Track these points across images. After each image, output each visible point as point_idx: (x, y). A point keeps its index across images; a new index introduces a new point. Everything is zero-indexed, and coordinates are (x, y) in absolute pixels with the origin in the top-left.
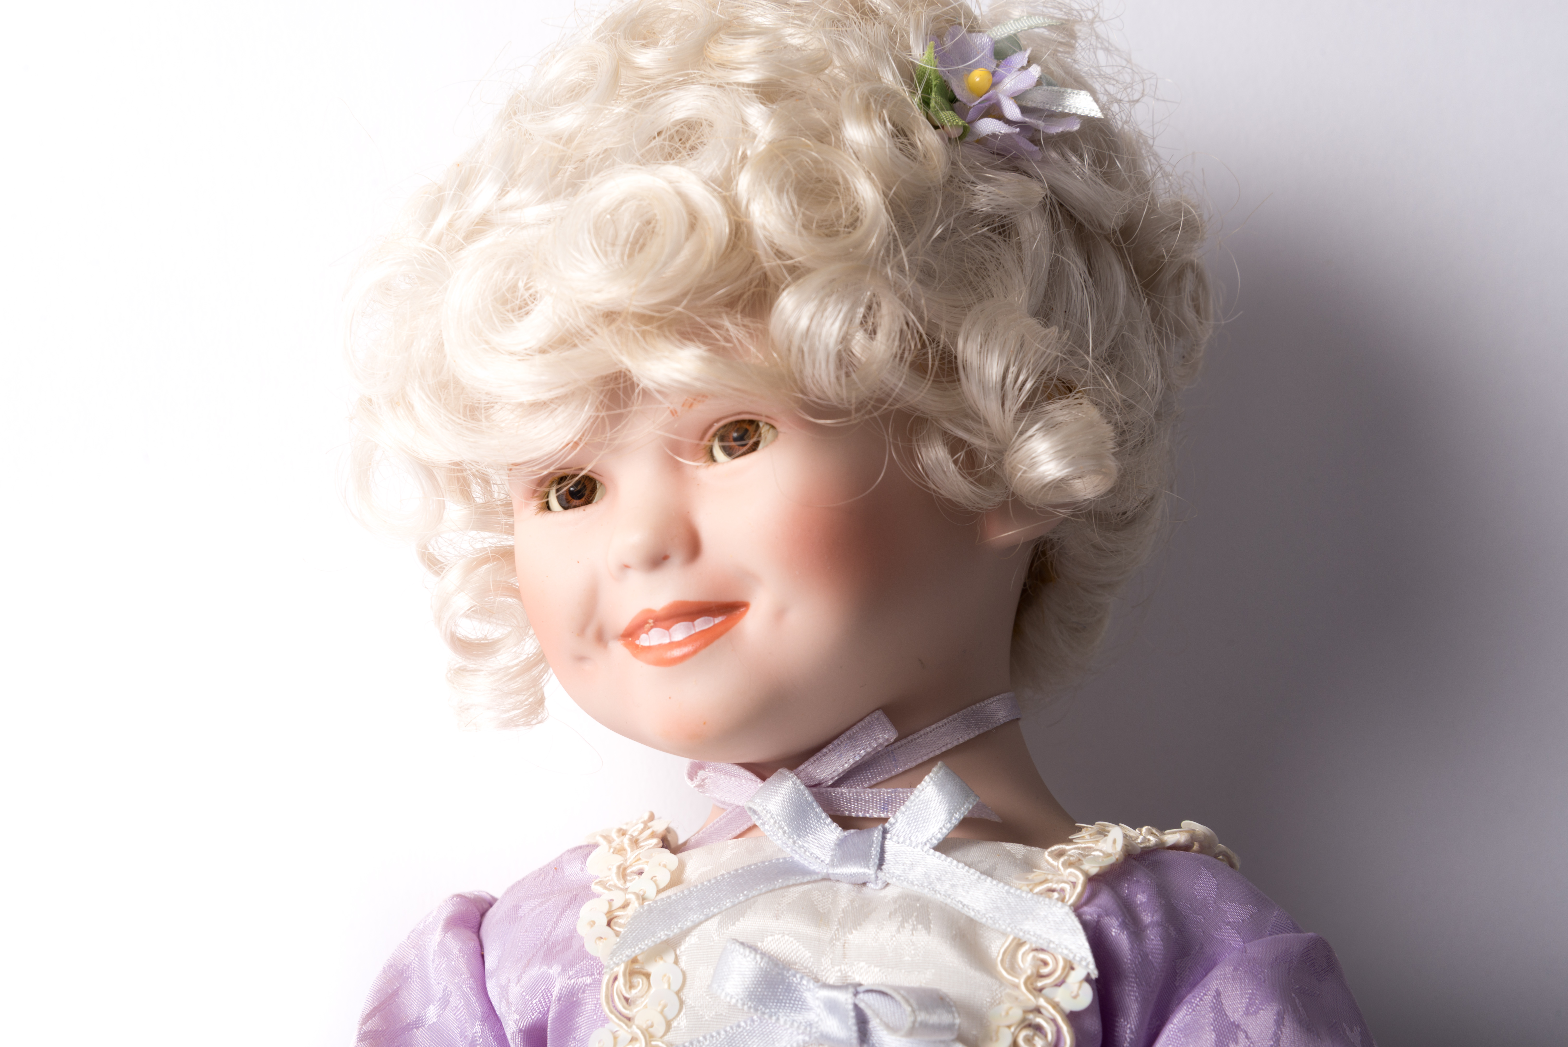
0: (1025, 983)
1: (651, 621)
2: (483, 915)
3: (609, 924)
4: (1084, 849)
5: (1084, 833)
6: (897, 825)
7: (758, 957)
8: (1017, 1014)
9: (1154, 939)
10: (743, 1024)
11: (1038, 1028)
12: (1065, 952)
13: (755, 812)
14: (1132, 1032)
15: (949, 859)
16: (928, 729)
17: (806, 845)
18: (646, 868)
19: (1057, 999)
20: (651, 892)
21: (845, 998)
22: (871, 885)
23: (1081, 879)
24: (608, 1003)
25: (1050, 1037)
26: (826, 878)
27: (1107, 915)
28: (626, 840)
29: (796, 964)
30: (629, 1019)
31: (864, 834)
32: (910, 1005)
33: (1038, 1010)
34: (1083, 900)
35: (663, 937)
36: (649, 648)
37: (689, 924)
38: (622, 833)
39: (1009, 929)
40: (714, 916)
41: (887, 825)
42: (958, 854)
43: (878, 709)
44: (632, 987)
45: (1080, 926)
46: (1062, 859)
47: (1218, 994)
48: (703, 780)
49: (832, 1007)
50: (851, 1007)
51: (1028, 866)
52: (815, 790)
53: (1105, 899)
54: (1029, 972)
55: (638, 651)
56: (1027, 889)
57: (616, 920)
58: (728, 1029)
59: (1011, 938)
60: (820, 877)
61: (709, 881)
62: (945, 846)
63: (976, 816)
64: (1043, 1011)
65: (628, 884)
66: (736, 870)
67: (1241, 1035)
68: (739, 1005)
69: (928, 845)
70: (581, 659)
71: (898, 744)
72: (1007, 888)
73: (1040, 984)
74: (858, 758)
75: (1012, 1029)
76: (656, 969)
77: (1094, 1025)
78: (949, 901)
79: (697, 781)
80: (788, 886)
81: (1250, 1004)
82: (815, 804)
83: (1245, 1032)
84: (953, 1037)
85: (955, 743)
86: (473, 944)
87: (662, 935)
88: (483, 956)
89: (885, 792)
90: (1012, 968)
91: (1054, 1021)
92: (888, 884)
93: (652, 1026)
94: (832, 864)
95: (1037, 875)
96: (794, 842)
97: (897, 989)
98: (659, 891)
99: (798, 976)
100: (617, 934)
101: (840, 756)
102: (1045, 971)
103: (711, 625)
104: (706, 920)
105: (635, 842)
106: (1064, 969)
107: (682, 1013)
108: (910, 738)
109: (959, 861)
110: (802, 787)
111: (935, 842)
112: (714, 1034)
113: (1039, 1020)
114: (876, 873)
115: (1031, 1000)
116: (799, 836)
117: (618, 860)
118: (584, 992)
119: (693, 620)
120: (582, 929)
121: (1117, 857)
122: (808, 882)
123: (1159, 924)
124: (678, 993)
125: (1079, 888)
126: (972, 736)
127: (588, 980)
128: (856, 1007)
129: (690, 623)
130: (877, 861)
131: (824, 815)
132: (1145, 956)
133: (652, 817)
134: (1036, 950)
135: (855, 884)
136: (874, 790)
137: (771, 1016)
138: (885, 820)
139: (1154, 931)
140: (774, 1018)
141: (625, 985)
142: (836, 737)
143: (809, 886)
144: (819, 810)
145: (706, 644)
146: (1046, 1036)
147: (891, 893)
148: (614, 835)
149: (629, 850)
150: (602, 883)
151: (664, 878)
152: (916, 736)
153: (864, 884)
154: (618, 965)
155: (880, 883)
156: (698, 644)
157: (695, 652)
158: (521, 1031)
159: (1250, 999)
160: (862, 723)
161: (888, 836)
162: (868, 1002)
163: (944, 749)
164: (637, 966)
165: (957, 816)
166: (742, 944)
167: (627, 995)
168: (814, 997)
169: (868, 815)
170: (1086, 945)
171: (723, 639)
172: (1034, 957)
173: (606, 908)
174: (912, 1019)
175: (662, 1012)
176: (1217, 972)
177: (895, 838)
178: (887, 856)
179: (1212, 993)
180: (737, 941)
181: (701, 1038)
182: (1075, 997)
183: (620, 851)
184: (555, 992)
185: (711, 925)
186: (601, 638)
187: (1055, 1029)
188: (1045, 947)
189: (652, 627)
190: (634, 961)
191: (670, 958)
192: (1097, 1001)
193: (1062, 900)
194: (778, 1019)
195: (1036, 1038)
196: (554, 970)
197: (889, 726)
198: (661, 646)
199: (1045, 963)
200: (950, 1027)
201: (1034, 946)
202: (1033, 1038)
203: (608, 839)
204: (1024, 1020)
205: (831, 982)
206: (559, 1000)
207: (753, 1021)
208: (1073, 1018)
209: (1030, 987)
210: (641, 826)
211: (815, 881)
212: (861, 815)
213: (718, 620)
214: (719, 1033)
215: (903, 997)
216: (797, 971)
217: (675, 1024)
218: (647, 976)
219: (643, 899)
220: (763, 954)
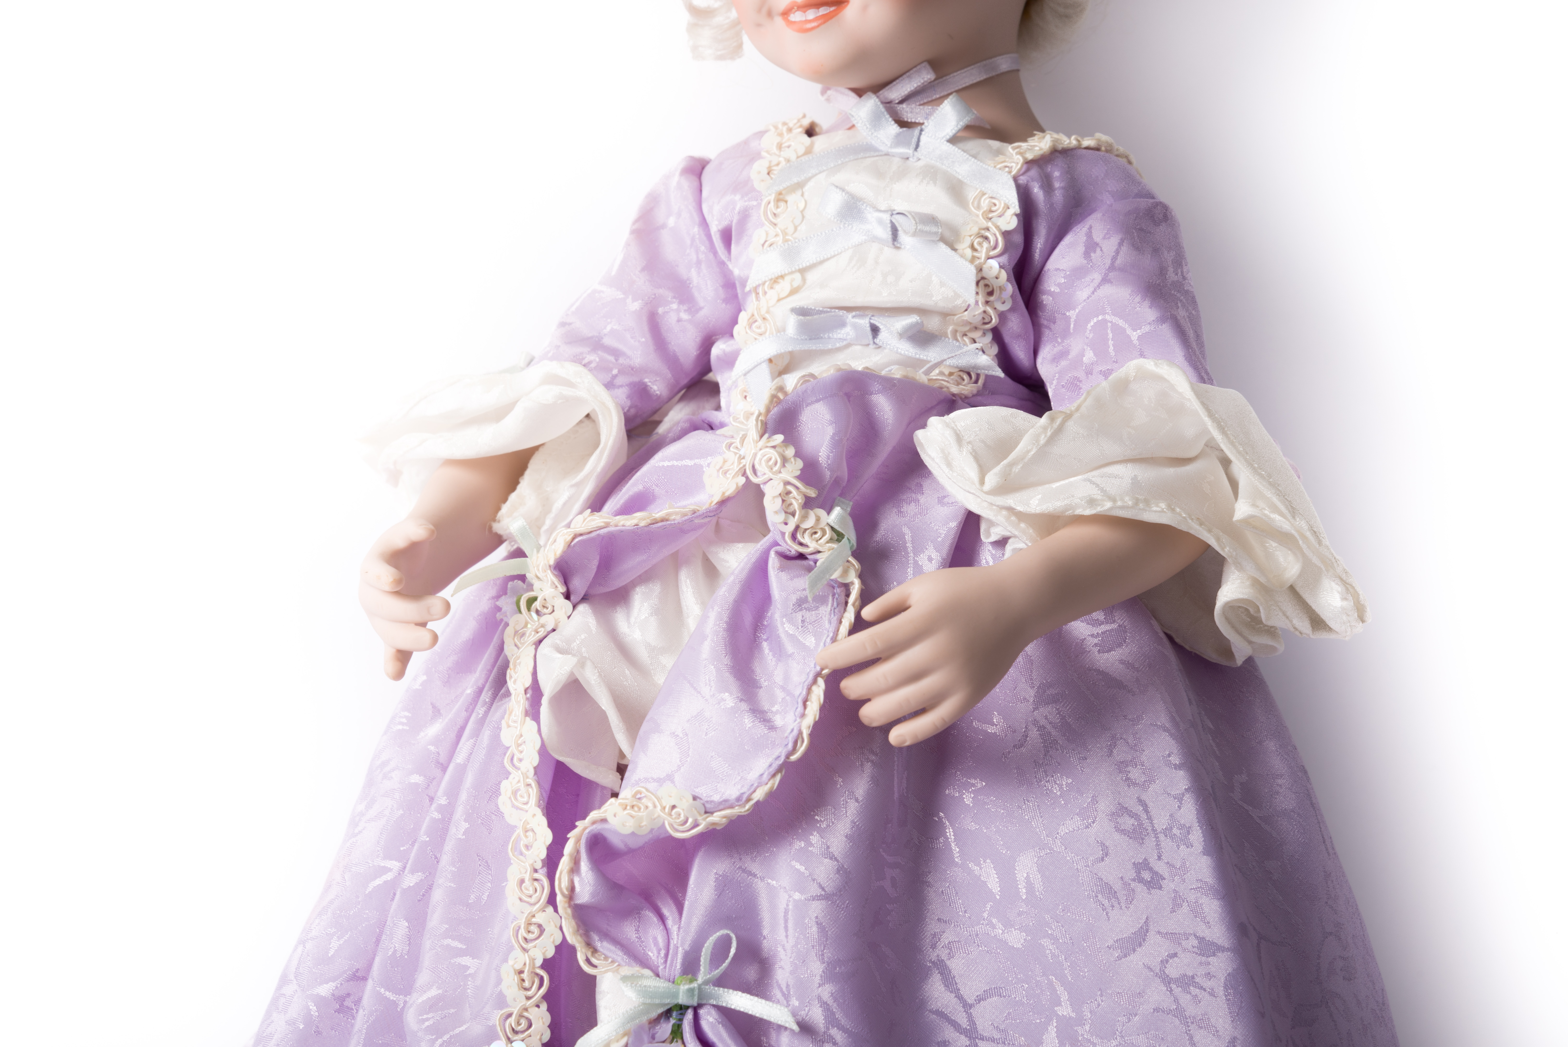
0: (982, 215)
1: (796, 8)
2: (703, 168)
3: (768, 174)
4: (1031, 146)
5: (1036, 138)
6: (929, 127)
7: (844, 194)
8: (975, 230)
9: (1058, 196)
10: (835, 229)
11: (986, 238)
12: (1005, 199)
13: (853, 116)
14: (1041, 245)
15: (954, 147)
16: (955, 74)
17: (879, 136)
18: (793, 144)
19: (999, 224)
20: (793, 157)
21: (886, 217)
22: (911, 159)
23: (1021, 160)
24: (764, 215)
25: (992, 243)
26: (887, 154)
27: (1032, 181)
28: (785, 129)
29: (865, 199)
30: (775, 225)
31: (910, 130)
32: (915, 221)
33: (988, 229)
34: (1021, 172)
35: (796, 181)
36: (794, 22)
37: (810, 175)
38: (785, 124)
39: (978, 186)
40: (824, 171)
41: (923, 127)
42: (961, 145)
43: (925, 61)
44: (778, 207)
45: (1014, 186)
46: (1016, 151)
47: (1091, 227)
48: (829, 96)
49: (880, 222)
50: (889, 222)
51: (999, 152)
52: (888, 105)
53: (1034, 172)
54: (985, 209)
55: (790, 23)
56: (992, 165)
57: (772, 172)
58: (827, 232)
59: (979, 190)
60: (883, 153)
61: (824, 153)
62: (954, 140)
63: (973, 124)
64: (990, 229)
65: (782, 153)
66: (839, 148)
67: (1098, 250)
68: (832, 219)
69: (944, 139)
70: (759, 25)
71: (937, 81)
72: (981, 164)
73: (990, 216)
74: (912, 88)
75: (972, 238)
76: (791, 198)
77: (1019, 239)
78: (949, 170)
79: (826, 96)
80: (866, 158)
81: (1107, 234)
82: (886, 113)
83: (1101, 248)
84: (938, 239)
85: (971, 82)
86: (696, 183)
87: (795, 180)
88: (701, 191)
89: (928, 108)
90: (978, 207)
91: (995, 235)
92: (919, 159)
93: (787, 229)
94: (891, 147)
95: (1001, 158)
96: (872, 134)
97: (910, 212)
98: (798, 157)
99: (865, 205)
100: (772, 178)
101: (902, 87)
102: (994, 209)
103: (828, 11)
104: (820, 173)
105: (790, 130)
106: (1004, 208)
107: (803, 223)
108: (944, 78)
109: (959, 148)
110: (879, 103)
111: (948, 137)
112: (819, 234)
113: (987, 234)
114: (913, 152)
115: (985, 224)
116: (875, 130)
117: (778, 139)
118: (752, 209)
119: (818, 8)
120: (753, 175)
121: (1045, 150)
122: (877, 156)
123: (1063, 188)
124: (802, 212)
125: (1019, 166)
126: (982, 79)
127: (755, 203)
128: (891, 222)
129: (817, 10)
130: (914, 146)
131: (890, 119)
132: (1052, 205)
133: (804, 116)
134: (992, 198)
135: (902, 158)
136: (921, 107)
137: (848, 225)
138: (923, 124)
139: (1060, 192)
140: (850, 226)
141: (774, 206)
142: (901, 76)
143: (877, 158)
144: (888, 116)
145: (825, 22)
146: (990, 242)
147: (920, 164)
148: (780, 126)
149: (785, 134)
150: (768, 152)
151: (801, 150)
152: (948, 77)
153: (908, 158)
154: (770, 195)
155: (915, 158)
156: (820, 22)
157: (818, 26)
158: (719, 231)
159: (1108, 231)
160: (914, 69)
161: (923, 133)
162: (898, 219)
163: (964, 86)
164: (781, 197)
165: (961, 123)
166: (837, 187)
167: (775, 212)
168: (871, 216)
169: (917, 121)
170: (1016, 196)
171: (834, 20)
172: (989, 201)
173: (767, 165)
174: (915, 227)
175: (792, 221)
176: (1093, 216)
177: (927, 134)
178: (921, 144)
179: (1087, 226)
180: (834, 185)
181: (812, 236)
182: (1009, 223)
183: (781, 135)
184: (737, 209)
185: (822, 176)
186: (770, 14)
187: (995, 239)
188: (994, 196)
189: (796, 11)
190: (780, 194)
191: (799, 193)
192: (1022, 226)
193: (1010, 172)
194: (852, 227)
195: (984, 243)
196: (737, 197)
197: (931, 71)
198: (801, 22)
199: (995, 205)
200: (936, 233)
201: (991, 195)
202: (983, 242)
203: (776, 128)
204: (979, 233)
205: (883, 209)
206: (739, 213)
207: (840, 228)
208: (1006, 234)
209: (985, 217)
210: (795, 121)
211: (881, 155)
212: (913, 120)
213: (832, 9)
214: (821, 234)
215: (913, 216)
216: (864, 202)
217: (799, 228)
218: (786, 202)
219: (788, 161)
220: (847, 193)
